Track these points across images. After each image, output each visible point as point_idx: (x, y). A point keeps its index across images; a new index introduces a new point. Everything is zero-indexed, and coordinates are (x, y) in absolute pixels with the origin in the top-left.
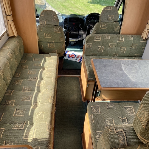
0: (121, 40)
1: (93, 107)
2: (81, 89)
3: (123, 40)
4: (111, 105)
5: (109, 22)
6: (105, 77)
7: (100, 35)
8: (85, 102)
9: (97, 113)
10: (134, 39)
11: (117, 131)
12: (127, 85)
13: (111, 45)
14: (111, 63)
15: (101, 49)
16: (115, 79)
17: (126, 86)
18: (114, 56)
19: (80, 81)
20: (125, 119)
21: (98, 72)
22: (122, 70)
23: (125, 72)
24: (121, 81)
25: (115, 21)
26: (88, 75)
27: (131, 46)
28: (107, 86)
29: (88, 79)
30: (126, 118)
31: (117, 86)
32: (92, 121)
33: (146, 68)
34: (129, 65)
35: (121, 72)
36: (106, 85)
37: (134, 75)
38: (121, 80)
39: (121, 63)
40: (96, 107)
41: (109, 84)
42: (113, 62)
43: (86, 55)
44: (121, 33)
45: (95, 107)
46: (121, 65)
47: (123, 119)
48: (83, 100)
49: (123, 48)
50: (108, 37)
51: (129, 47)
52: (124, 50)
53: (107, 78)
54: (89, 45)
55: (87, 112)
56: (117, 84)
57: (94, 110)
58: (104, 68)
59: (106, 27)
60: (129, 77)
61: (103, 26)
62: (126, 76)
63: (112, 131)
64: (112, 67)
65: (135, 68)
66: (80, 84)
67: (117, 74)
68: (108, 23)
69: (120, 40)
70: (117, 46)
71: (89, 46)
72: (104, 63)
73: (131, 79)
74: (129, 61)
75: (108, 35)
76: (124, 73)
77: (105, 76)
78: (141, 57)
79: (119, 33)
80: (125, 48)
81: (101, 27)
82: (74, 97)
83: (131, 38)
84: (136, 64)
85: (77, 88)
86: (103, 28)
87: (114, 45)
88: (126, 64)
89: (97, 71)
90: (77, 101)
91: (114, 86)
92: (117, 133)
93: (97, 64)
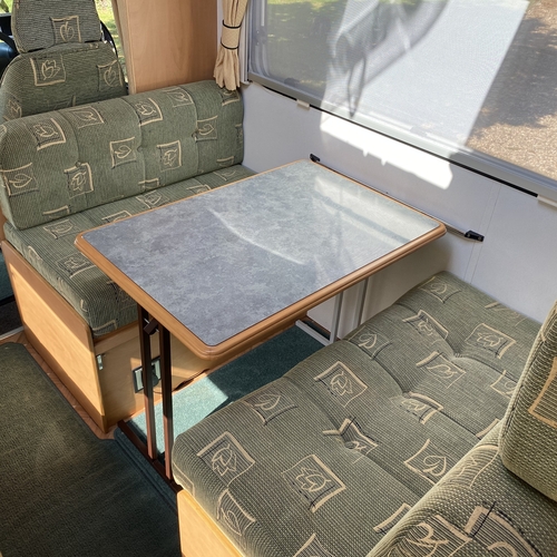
0: (151, 117)
1: (210, 452)
2: (62, 389)
3: (156, 116)
4: (267, 398)
5: (66, 47)
6: (193, 296)
7: (53, 116)
8: (111, 436)
9: (239, 469)
10: (197, 98)
11: (468, 530)
12: (292, 291)
13: (116, 147)
14: (172, 225)
15: (82, 177)
16: (235, 285)
17: (291, 294)
18: (147, 191)
19: (34, 355)
20: (349, 426)
21: (146, 285)
22: (232, 238)
23: (251, 241)
24: (263, 285)
25: (92, 41)
26: (87, 315)
27: (197, 132)
28: (229, 332)
29: (92, 332)
30: (347, 421)
31: (262, 310)
32: (246, 521)
33: (302, 197)
34: (244, 209)
35: (237, 248)
36: (220, 328)
37: (288, 239)
38: (260, 281)
39: (211, 210)
40: (218, 445)
41: (228, 318)
42: (176, 219)
43: (20, 229)
44: (133, 89)
45: (214, 449)
46: (217, 220)
47: (341, 429)
48: (99, 434)
49: (169, 148)
50: (90, 115)
51: (190, 138)
52: (174, 153)
53: (204, 296)
54: (21, 177)
55: (180, 488)
56: (258, 302)
57: (218, 463)
58: (158, 256)
59: (61, 74)
60: (276, 256)
61: (49, 72)
62: (264, 253)
63: (446, 542)
64: (187, 238)
65: (270, 209)
66: (44, 367)
67: (231, 262)
68: (65, 52)
69: (147, 119)
70: (141, 146)
71: (20, 181)
72: (145, 233)
73: (289, 258)
74: (232, 191)
75: (86, 106)
76: (250, 247)
77: (191, 291)
78: (240, 164)
79: (125, 90)
80: (176, 146)
81: (40, 80)
82: (51, 441)
83: (184, 99)
84: (262, 194)
85: (39, 394)
86: (48, 81)
87: (129, 144)
88: (230, 208)
89: (139, 281)
90: (73, 452)
91: (255, 318)
92: (472, 536)
93: (118, 250)
